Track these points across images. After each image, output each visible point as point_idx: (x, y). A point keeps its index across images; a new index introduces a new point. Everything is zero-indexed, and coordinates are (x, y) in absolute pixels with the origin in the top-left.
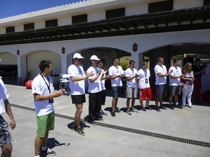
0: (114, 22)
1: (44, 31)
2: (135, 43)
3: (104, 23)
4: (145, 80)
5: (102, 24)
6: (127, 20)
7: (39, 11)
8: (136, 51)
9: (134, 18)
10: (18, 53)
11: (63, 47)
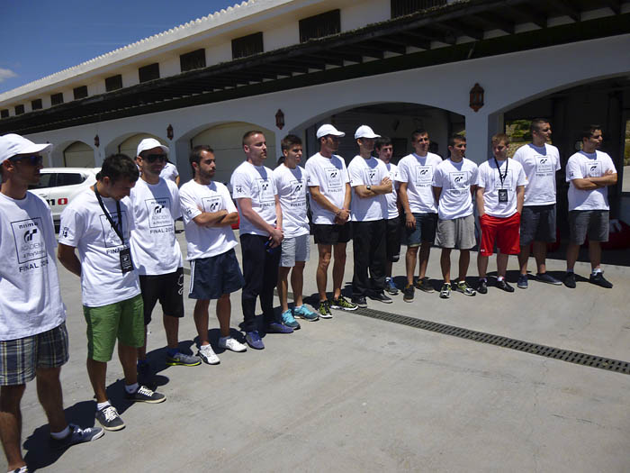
0: (405, 27)
1: (224, 70)
2: (477, 85)
3: (377, 34)
4: (496, 193)
5: (369, 36)
6: (439, 19)
7: (213, 14)
8: (480, 110)
9: (460, 9)
10: (169, 133)
11: (280, 111)
